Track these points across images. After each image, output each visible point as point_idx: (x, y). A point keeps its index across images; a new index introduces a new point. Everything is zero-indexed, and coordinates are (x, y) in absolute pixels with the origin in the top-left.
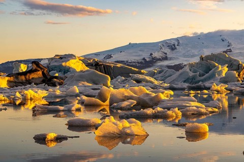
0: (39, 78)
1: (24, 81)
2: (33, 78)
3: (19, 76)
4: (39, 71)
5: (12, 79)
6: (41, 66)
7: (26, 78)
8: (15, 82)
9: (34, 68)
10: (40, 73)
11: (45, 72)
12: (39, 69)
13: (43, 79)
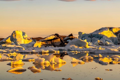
0: (59, 42)
1: (51, 44)
2: (55, 42)
3: (48, 41)
4: (58, 39)
5: (44, 43)
6: (59, 36)
7: (51, 42)
8: (46, 45)
9: (56, 37)
10: (59, 40)
11: (62, 39)
12: (58, 38)
13: (61, 43)
